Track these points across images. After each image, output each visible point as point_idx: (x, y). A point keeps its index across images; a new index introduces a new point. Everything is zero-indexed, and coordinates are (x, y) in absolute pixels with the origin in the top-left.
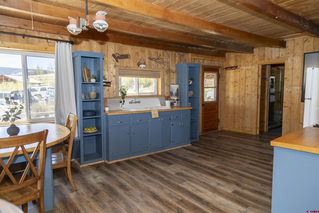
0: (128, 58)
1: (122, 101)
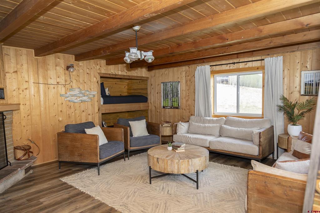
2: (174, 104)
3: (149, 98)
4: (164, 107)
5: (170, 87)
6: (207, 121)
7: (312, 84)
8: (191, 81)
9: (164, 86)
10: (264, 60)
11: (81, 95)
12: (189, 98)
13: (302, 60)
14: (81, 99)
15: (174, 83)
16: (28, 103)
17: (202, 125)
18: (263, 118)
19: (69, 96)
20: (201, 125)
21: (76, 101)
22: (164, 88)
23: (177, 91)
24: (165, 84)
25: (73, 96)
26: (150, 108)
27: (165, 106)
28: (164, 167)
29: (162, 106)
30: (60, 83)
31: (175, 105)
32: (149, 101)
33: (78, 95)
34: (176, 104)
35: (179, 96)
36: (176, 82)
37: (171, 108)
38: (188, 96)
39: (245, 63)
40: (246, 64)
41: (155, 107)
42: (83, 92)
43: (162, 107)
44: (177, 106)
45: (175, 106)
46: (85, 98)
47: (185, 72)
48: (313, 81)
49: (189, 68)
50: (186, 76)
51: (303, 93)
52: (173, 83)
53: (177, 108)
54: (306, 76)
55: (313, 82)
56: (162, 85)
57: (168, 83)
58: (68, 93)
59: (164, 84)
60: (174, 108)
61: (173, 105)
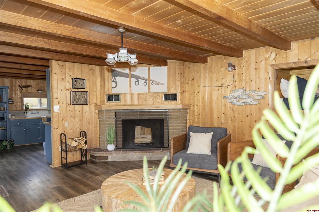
0: (30, 87)
1: (26, 112)
11: (244, 97)
14: (244, 101)
16: (200, 104)
19: (231, 98)
21: (238, 103)
25: (235, 97)
30: (224, 85)
33: (241, 97)
42: (248, 92)
46: (249, 100)
58: (230, 95)
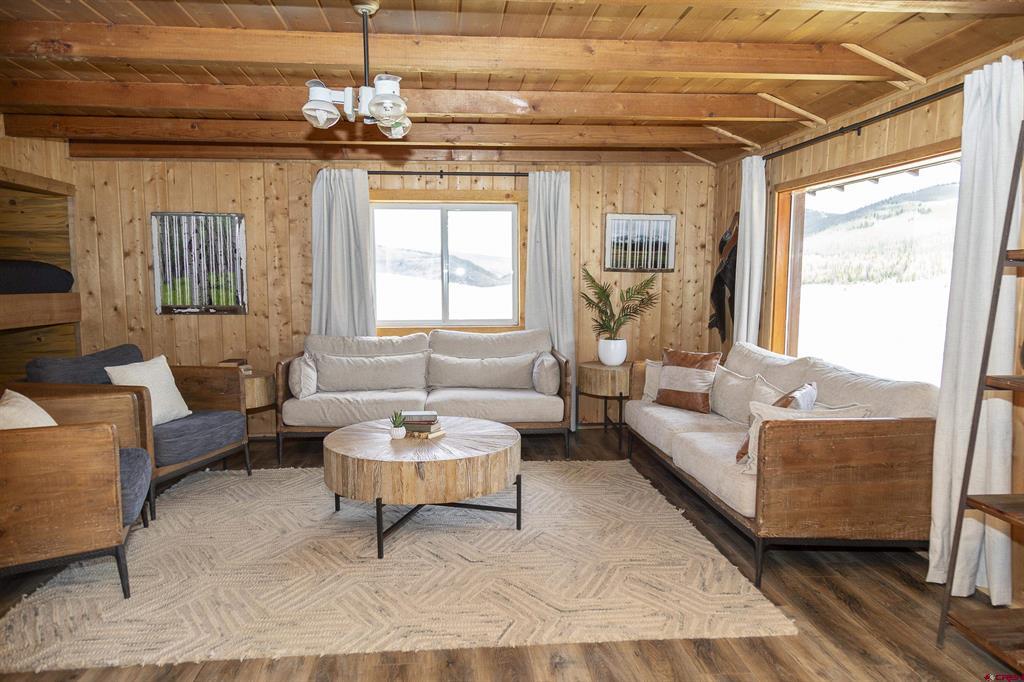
2: (218, 296)
3: (77, 272)
4: (167, 310)
5: (197, 231)
6: (373, 348)
7: (626, 244)
8: (291, 215)
9: (163, 226)
10: (526, 175)
12: (283, 275)
13: (605, 188)
15: (215, 220)
17: (365, 360)
18: (523, 328)
20: (365, 363)
22: (163, 234)
23: (230, 249)
24: (166, 218)
26: (84, 315)
27: (170, 302)
28: (443, 487)
29: (159, 304)
31: (223, 299)
32: (79, 287)
34: (227, 296)
35: (243, 267)
36: (224, 217)
37: (207, 311)
38: (281, 267)
39: (474, 177)
40: (476, 181)
41: (116, 309)
43: (159, 310)
44: (232, 303)
45: (223, 303)
47: (261, 182)
48: (626, 238)
49: (281, 169)
50: (266, 198)
51: (608, 265)
52: (211, 219)
53: (233, 311)
54: (618, 225)
55: (627, 242)
56: (155, 221)
57: (184, 219)
59: (162, 220)
60: (220, 311)
61: (214, 299)
